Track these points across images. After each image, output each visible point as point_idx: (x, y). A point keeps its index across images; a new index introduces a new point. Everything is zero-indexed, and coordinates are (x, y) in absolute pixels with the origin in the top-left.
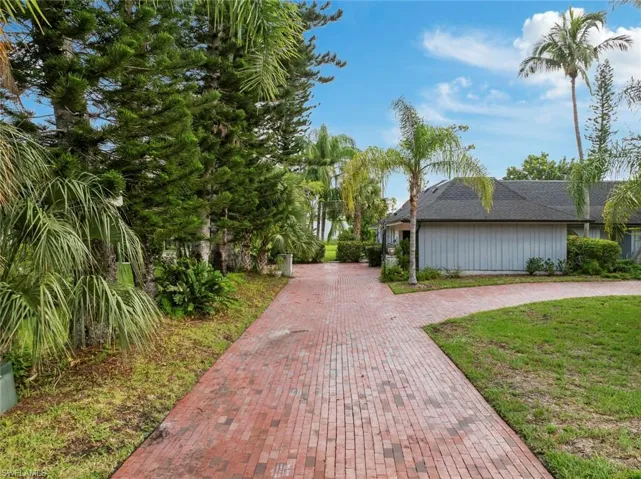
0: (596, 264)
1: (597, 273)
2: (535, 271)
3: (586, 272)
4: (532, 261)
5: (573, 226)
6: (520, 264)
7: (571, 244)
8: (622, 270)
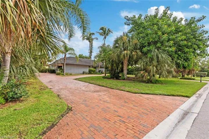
0: (93, 72)
1: (93, 74)
2: (84, 73)
3: (91, 74)
4: (83, 72)
5: (90, 67)
6: (82, 72)
7: (89, 69)
8: (96, 73)
